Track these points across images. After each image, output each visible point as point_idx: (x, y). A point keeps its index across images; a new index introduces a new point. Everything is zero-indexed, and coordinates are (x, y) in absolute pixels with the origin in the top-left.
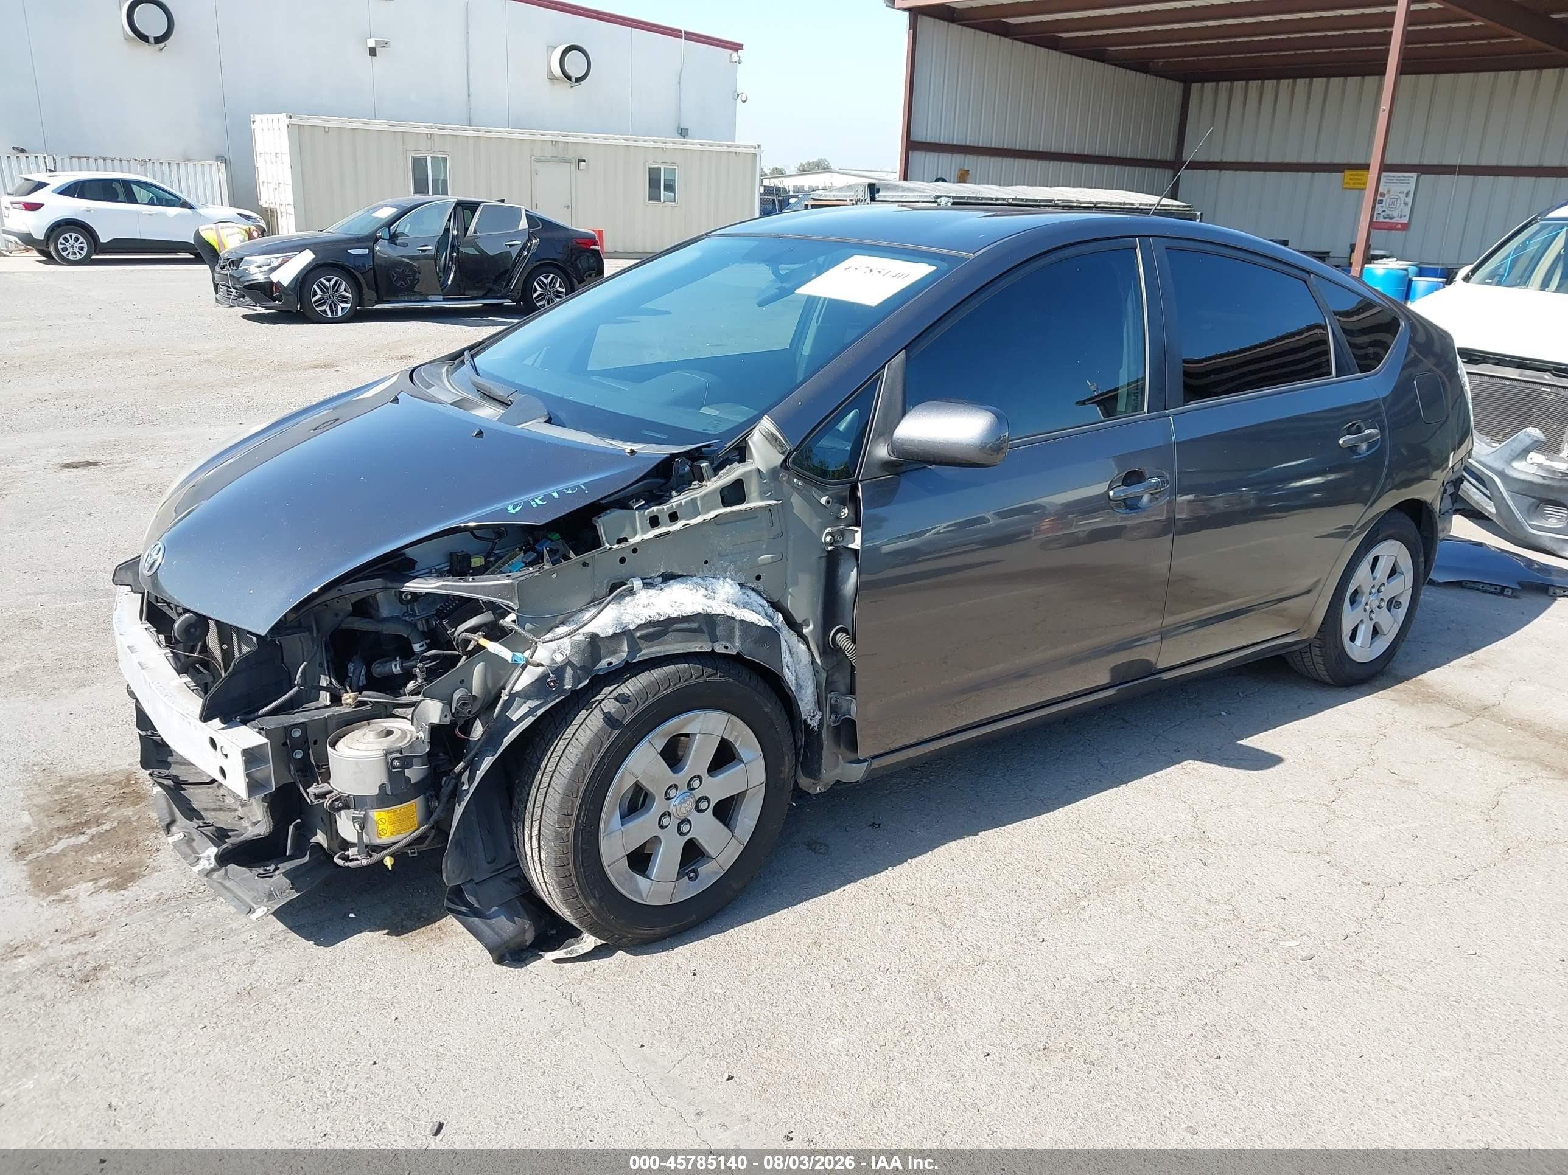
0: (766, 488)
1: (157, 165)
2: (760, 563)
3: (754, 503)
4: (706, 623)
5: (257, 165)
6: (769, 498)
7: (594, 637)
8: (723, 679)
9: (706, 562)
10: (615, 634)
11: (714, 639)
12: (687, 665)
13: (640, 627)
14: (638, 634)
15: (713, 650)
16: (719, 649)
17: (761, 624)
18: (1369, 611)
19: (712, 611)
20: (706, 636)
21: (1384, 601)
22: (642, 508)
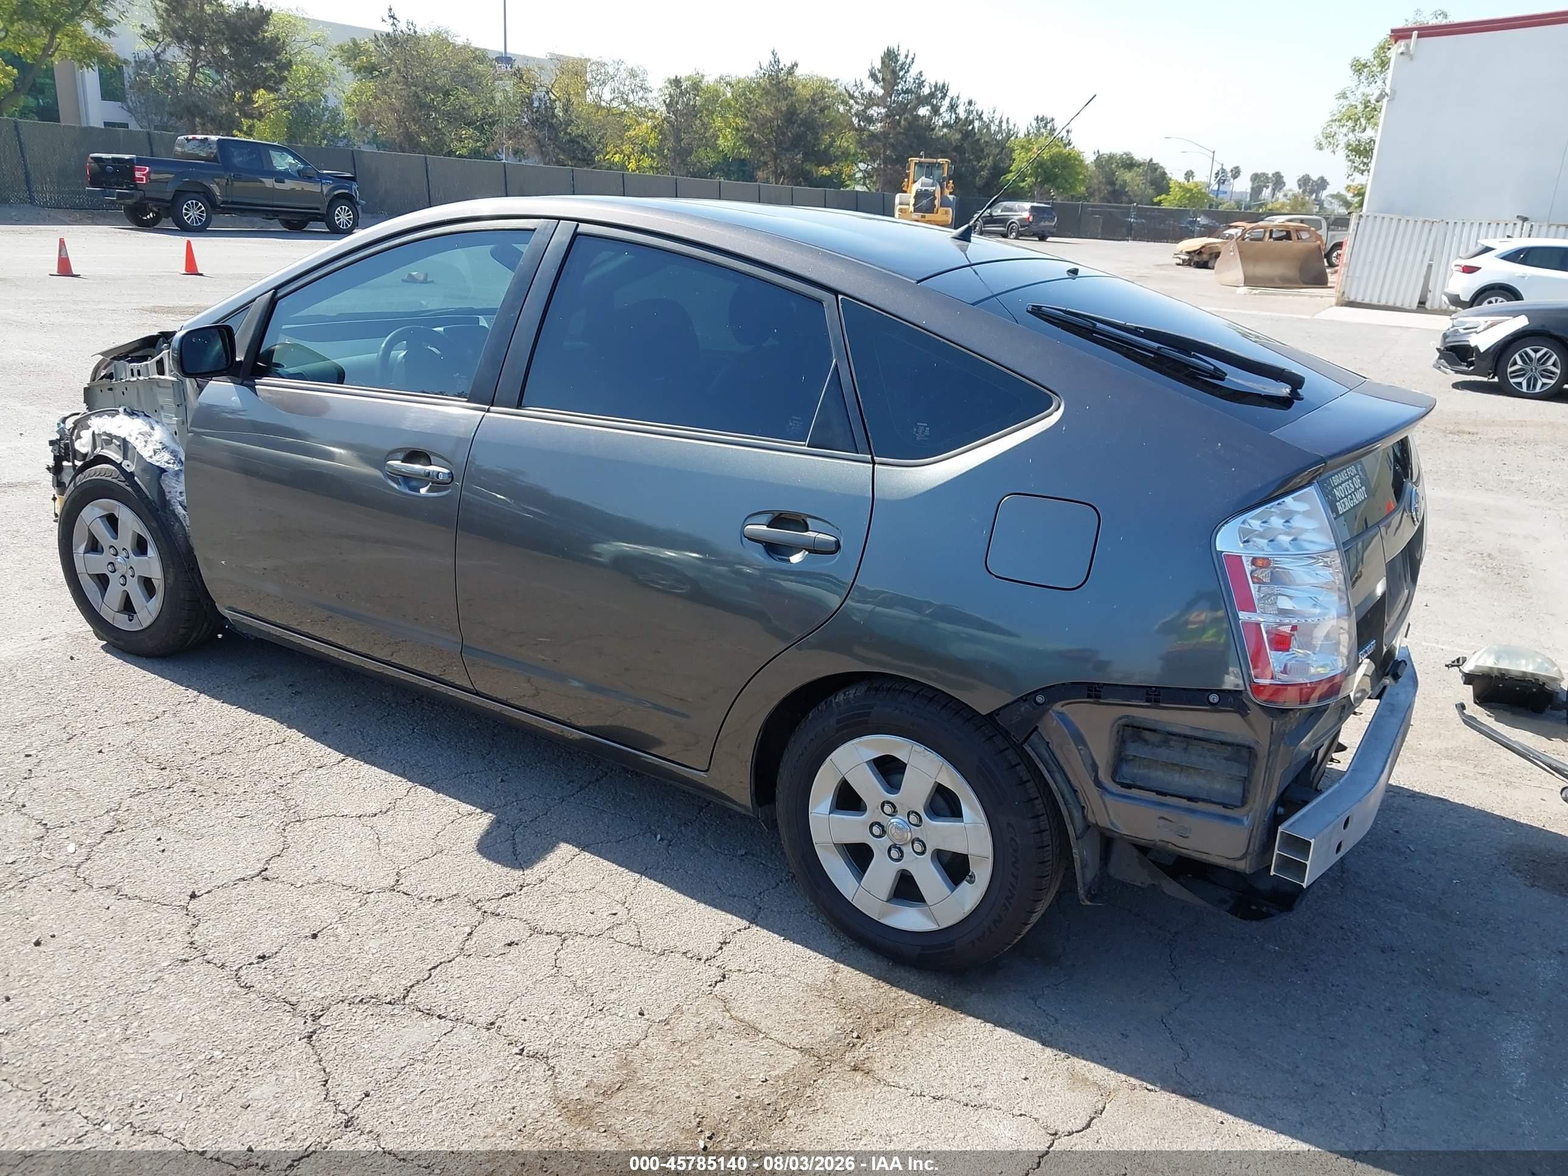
3: (167, 377)
4: (125, 446)
7: (93, 434)
9: (156, 411)
11: (125, 457)
12: (114, 469)
13: (102, 434)
14: (105, 437)
15: (122, 463)
16: (125, 464)
17: (149, 460)
18: (886, 841)
19: (128, 439)
20: (122, 453)
21: (924, 846)
22: (129, 362)
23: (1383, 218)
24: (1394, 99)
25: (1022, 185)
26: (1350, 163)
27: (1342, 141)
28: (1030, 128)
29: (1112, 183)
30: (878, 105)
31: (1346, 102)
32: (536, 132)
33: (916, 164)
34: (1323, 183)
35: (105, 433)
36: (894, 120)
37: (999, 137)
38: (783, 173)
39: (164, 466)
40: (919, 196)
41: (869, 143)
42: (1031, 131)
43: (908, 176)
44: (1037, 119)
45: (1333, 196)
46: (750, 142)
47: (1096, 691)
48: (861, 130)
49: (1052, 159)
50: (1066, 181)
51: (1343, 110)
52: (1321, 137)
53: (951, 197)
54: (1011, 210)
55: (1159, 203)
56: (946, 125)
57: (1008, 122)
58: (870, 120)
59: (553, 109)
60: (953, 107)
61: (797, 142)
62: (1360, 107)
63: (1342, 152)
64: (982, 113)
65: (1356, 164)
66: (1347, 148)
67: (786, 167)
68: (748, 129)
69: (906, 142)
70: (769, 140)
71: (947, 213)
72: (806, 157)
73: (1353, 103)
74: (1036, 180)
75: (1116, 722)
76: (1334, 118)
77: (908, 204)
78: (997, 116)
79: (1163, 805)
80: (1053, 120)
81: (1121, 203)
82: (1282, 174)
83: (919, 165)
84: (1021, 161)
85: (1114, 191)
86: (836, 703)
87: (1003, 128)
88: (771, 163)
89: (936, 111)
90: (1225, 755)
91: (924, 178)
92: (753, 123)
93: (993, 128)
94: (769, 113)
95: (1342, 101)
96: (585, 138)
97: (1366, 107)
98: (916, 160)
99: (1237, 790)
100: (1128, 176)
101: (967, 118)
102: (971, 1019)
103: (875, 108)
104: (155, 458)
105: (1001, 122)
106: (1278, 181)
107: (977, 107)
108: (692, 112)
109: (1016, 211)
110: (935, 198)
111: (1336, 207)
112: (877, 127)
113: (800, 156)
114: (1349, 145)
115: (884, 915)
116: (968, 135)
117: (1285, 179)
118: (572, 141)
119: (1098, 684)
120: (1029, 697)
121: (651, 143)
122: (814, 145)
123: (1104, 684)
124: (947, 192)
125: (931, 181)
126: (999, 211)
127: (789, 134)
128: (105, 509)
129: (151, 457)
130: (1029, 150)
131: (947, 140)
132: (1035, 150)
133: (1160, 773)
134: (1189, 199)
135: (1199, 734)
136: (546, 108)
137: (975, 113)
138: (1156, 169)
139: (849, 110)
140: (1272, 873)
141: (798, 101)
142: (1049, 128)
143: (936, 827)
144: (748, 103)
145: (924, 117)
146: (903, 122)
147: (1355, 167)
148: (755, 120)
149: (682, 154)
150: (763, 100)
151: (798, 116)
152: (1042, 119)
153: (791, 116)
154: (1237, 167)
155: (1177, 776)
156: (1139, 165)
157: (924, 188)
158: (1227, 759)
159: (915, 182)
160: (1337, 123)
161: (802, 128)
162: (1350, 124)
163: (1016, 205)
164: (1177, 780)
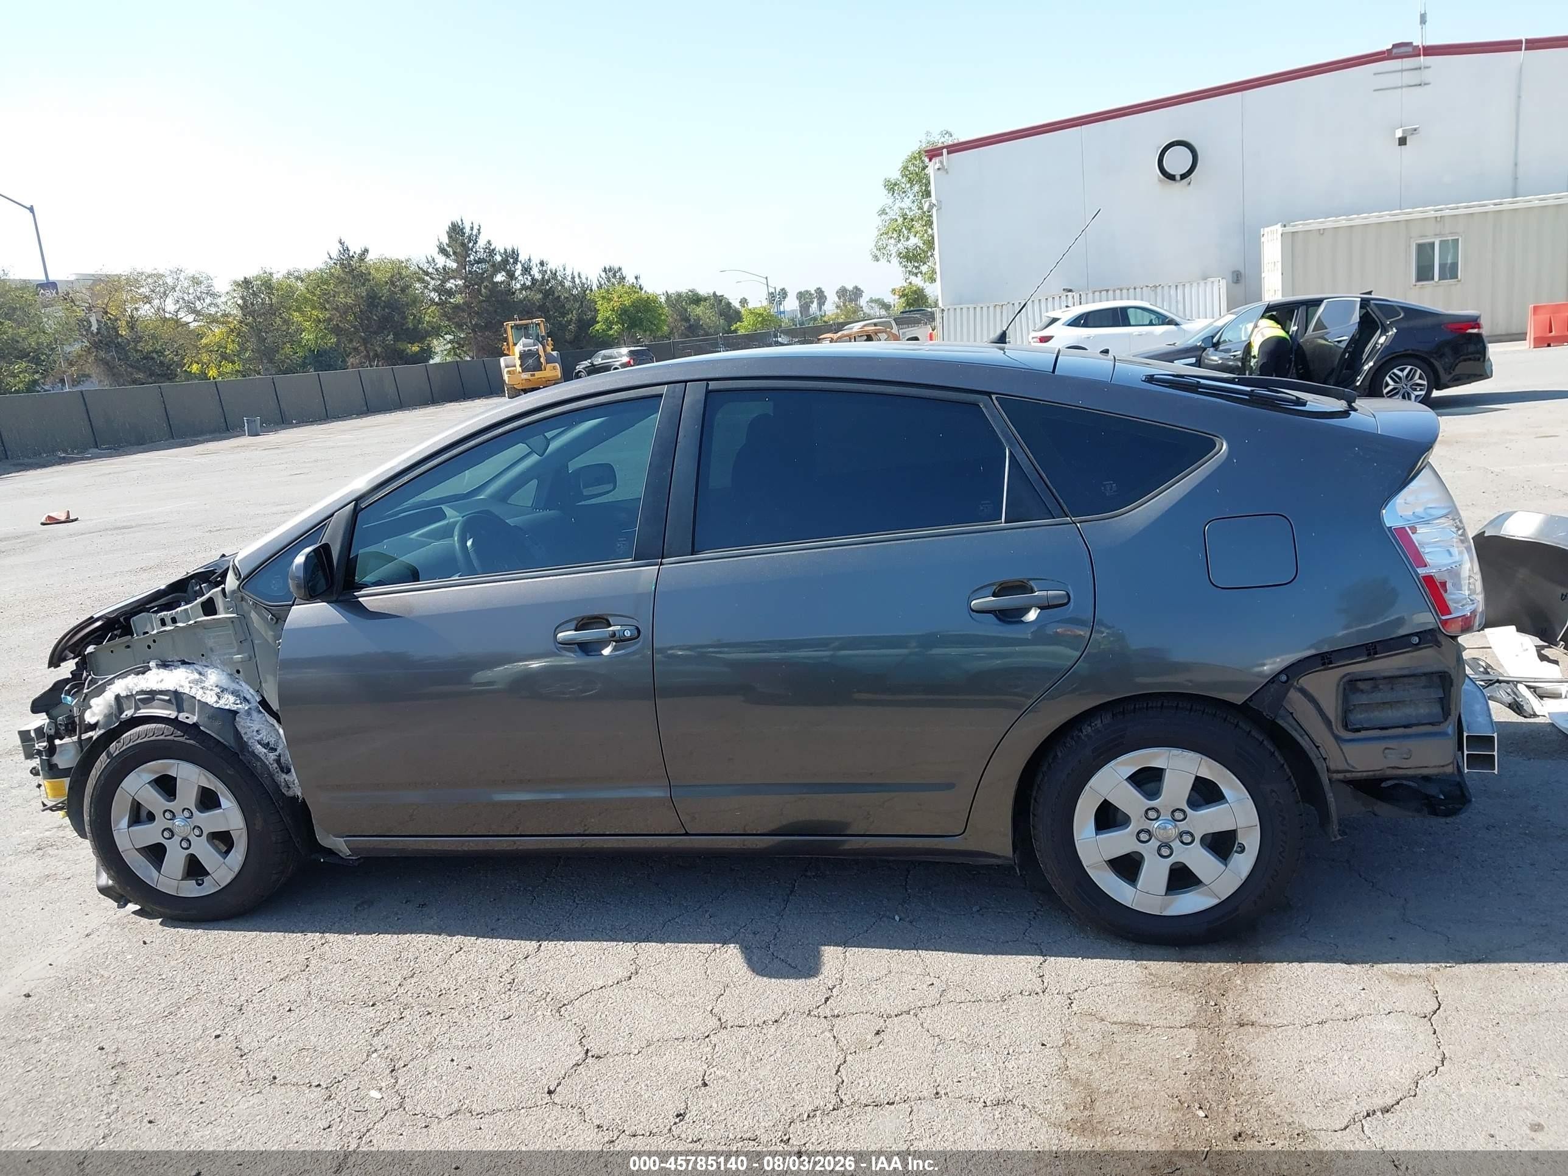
0: (229, 605)
1: (1166, 288)
2: (235, 660)
3: (221, 615)
4: (177, 698)
5: (1263, 275)
6: (232, 613)
7: (118, 698)
8: (188, 741)
9: (203, 655)
10: (127, 695)
11: (180, 710)
12: (164, 726)
13: (138, 693)
14: (138, 697)
15: (177, 717)
16: (182, 717)
17: (215, 705)
18: (1154, 844)
19: (181, 690)
20: (175, 707)
21: (1192, 835)
22: (156, 612)
23: (962, 309)
24: (941, 208)
25: (611, 332)
26: (904, 269)
27: (894, 251)
28: (600, 279)
29: (687, 320)
30: (454, 278)
31: (887, 217)
32: (102, 354)
33: (512, 327)
34: (857, 292)
35: (142, 692)
36: (473, 290)
37: (575, 292)
38: (376, 356)
39: (234, 707)
40: (523, 356)
41: (453, 315)
42: (603, 282)
43: (506, 339)
44: (605, 270)
45: (872, 301)
46: (337, 330)
47: (1327, 658)
48: (441, 304)
49: (633, 304)
50: (652, 323)
51: (887, 224)
52: (875, 250)
53: (555, 353)
54: (610, 357)
55: (735, 331)
56: (524, 287)
57: (579, 277)
58: (450, 293)
59: (115, 329)
60: (527, 270)
61: (385, 323)
62: (900, 220)
63: (895, 261)
64: (556, 271)
65: (910, 269)
66: (899, 256)
67: (379, 350)
68: (330, 320)
69: (491, 309)
70: (354, 327)
71: (554, 368)
72: (397, 338)
73: (894, 217)
74: (623, 326)
75: (1341, 681)
76: (882, 232)
77: (515, 366)
78: (568, 272)
79: (1384, 738)
80: (620, 269)
81: (698, 336)
82: (823, 290)
83: (517, 327)
84: (604, 311)
85: (690, 326)
86: (1086, 736)
87: (577, 283)
88: (362, 348)
89: (511, 275)
90: (1422, 685)
91: (523, 339)
92: (334, 312)
93: (567, 284)
94: (350, 301)
95: (883, 216)
96: (160, 353)
97: (905, 219)
98: (512, 323)
99: (1437, 709)
100: (699, 310)
101: (543, 278)
102: (1277, 964)
103: (452, 281)
104: (222, 702)
105: (573, 278)
106: (821, 296)
107: (549, 266)
108: (272, 311)
109: (616, 358)
110: (539, 357)
111: (877, 310)
112: (458, 299)
113: (391, 337)
114: (901, 254)
115: (1165, 906)
116: (548, 293)
117: (825, 294)
118: (147, 357)
119: (1327, 652)
120: (1275, 679)
121: (230, 346)
122: (403, 324)
123: (1332, 651)
124: (549, 349)
125: (532, 341)
126: (600, 359)
127: (375, 317)
128: (155, 772)
129: (217, 702)
130: (610, 300)
131: (529, 300)
132: (616, 299)
133: (1376, 713)
134: (761, 323)
135: (1406, 672)
136: (108, 328)
137: (549, 272)
138: (721, 301)
139: (426, 287)
140: (1466, 771)
141: (376, 285)
142: (618, 277)
143: (1202, 815)
144: (325, 294)
145: (502, 283)
146: (483, 290)
147: (910, 272)
148: (336, 309)
149: (267, 353)
150: (340, 289)
151: (380, 297)
152: (610, 270)
153: (372, 299)
154: (784, 289)
155: (1389, 711)
156: (705, 299)
157: (526, 349)
158: (1424, 687)
159: (515, 344)
160: (885, 236)
161: (387, 310)
162: (895, 235)
163: (613, 351)
164: (1389, 715)
